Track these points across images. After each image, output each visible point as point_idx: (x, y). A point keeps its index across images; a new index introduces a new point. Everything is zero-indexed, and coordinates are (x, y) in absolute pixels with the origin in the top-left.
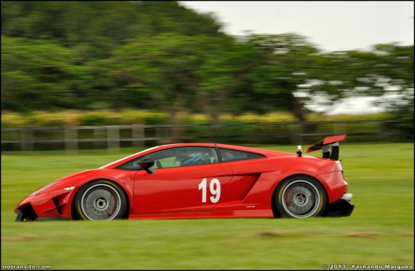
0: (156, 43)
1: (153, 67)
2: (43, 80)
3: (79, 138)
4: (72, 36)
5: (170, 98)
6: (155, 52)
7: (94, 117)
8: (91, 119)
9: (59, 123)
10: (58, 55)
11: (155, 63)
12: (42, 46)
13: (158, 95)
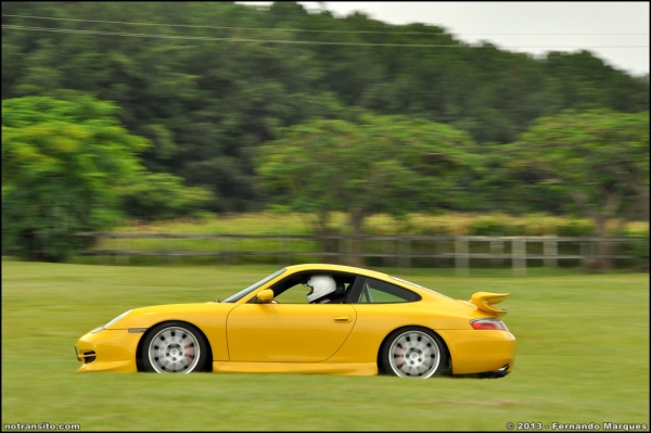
0: (582, 123)
1: (578, 157)
2: (424, 172)
3: (471, 252)
4: (452, 109)
5: (597, 201)
6: (580, 136)
7: (487, 223)
8: (483, 226)
9: (442, 231)
10: (444, 139)
11: (580, 152)
12: (425, 127)
13: (581, 195)
